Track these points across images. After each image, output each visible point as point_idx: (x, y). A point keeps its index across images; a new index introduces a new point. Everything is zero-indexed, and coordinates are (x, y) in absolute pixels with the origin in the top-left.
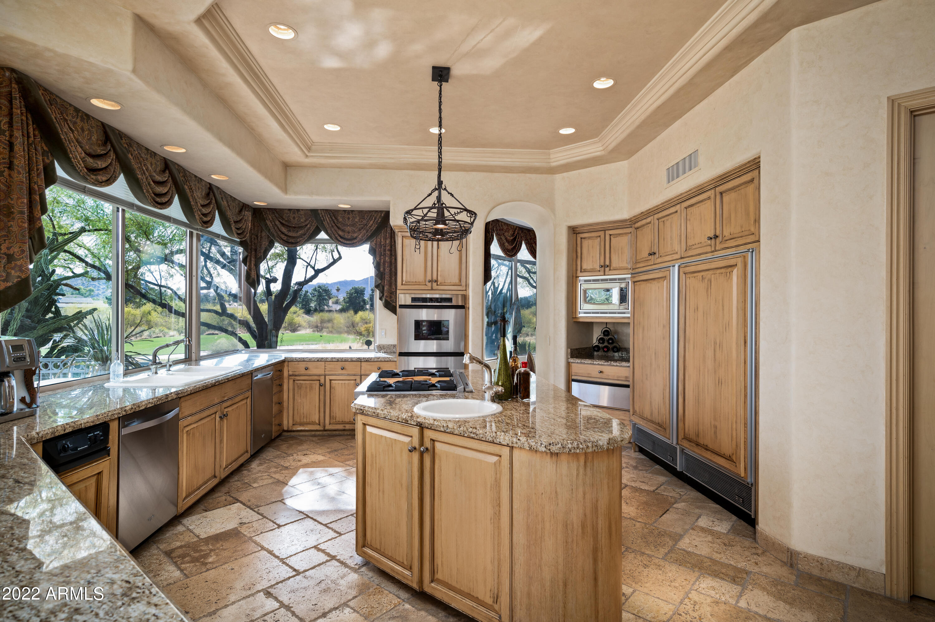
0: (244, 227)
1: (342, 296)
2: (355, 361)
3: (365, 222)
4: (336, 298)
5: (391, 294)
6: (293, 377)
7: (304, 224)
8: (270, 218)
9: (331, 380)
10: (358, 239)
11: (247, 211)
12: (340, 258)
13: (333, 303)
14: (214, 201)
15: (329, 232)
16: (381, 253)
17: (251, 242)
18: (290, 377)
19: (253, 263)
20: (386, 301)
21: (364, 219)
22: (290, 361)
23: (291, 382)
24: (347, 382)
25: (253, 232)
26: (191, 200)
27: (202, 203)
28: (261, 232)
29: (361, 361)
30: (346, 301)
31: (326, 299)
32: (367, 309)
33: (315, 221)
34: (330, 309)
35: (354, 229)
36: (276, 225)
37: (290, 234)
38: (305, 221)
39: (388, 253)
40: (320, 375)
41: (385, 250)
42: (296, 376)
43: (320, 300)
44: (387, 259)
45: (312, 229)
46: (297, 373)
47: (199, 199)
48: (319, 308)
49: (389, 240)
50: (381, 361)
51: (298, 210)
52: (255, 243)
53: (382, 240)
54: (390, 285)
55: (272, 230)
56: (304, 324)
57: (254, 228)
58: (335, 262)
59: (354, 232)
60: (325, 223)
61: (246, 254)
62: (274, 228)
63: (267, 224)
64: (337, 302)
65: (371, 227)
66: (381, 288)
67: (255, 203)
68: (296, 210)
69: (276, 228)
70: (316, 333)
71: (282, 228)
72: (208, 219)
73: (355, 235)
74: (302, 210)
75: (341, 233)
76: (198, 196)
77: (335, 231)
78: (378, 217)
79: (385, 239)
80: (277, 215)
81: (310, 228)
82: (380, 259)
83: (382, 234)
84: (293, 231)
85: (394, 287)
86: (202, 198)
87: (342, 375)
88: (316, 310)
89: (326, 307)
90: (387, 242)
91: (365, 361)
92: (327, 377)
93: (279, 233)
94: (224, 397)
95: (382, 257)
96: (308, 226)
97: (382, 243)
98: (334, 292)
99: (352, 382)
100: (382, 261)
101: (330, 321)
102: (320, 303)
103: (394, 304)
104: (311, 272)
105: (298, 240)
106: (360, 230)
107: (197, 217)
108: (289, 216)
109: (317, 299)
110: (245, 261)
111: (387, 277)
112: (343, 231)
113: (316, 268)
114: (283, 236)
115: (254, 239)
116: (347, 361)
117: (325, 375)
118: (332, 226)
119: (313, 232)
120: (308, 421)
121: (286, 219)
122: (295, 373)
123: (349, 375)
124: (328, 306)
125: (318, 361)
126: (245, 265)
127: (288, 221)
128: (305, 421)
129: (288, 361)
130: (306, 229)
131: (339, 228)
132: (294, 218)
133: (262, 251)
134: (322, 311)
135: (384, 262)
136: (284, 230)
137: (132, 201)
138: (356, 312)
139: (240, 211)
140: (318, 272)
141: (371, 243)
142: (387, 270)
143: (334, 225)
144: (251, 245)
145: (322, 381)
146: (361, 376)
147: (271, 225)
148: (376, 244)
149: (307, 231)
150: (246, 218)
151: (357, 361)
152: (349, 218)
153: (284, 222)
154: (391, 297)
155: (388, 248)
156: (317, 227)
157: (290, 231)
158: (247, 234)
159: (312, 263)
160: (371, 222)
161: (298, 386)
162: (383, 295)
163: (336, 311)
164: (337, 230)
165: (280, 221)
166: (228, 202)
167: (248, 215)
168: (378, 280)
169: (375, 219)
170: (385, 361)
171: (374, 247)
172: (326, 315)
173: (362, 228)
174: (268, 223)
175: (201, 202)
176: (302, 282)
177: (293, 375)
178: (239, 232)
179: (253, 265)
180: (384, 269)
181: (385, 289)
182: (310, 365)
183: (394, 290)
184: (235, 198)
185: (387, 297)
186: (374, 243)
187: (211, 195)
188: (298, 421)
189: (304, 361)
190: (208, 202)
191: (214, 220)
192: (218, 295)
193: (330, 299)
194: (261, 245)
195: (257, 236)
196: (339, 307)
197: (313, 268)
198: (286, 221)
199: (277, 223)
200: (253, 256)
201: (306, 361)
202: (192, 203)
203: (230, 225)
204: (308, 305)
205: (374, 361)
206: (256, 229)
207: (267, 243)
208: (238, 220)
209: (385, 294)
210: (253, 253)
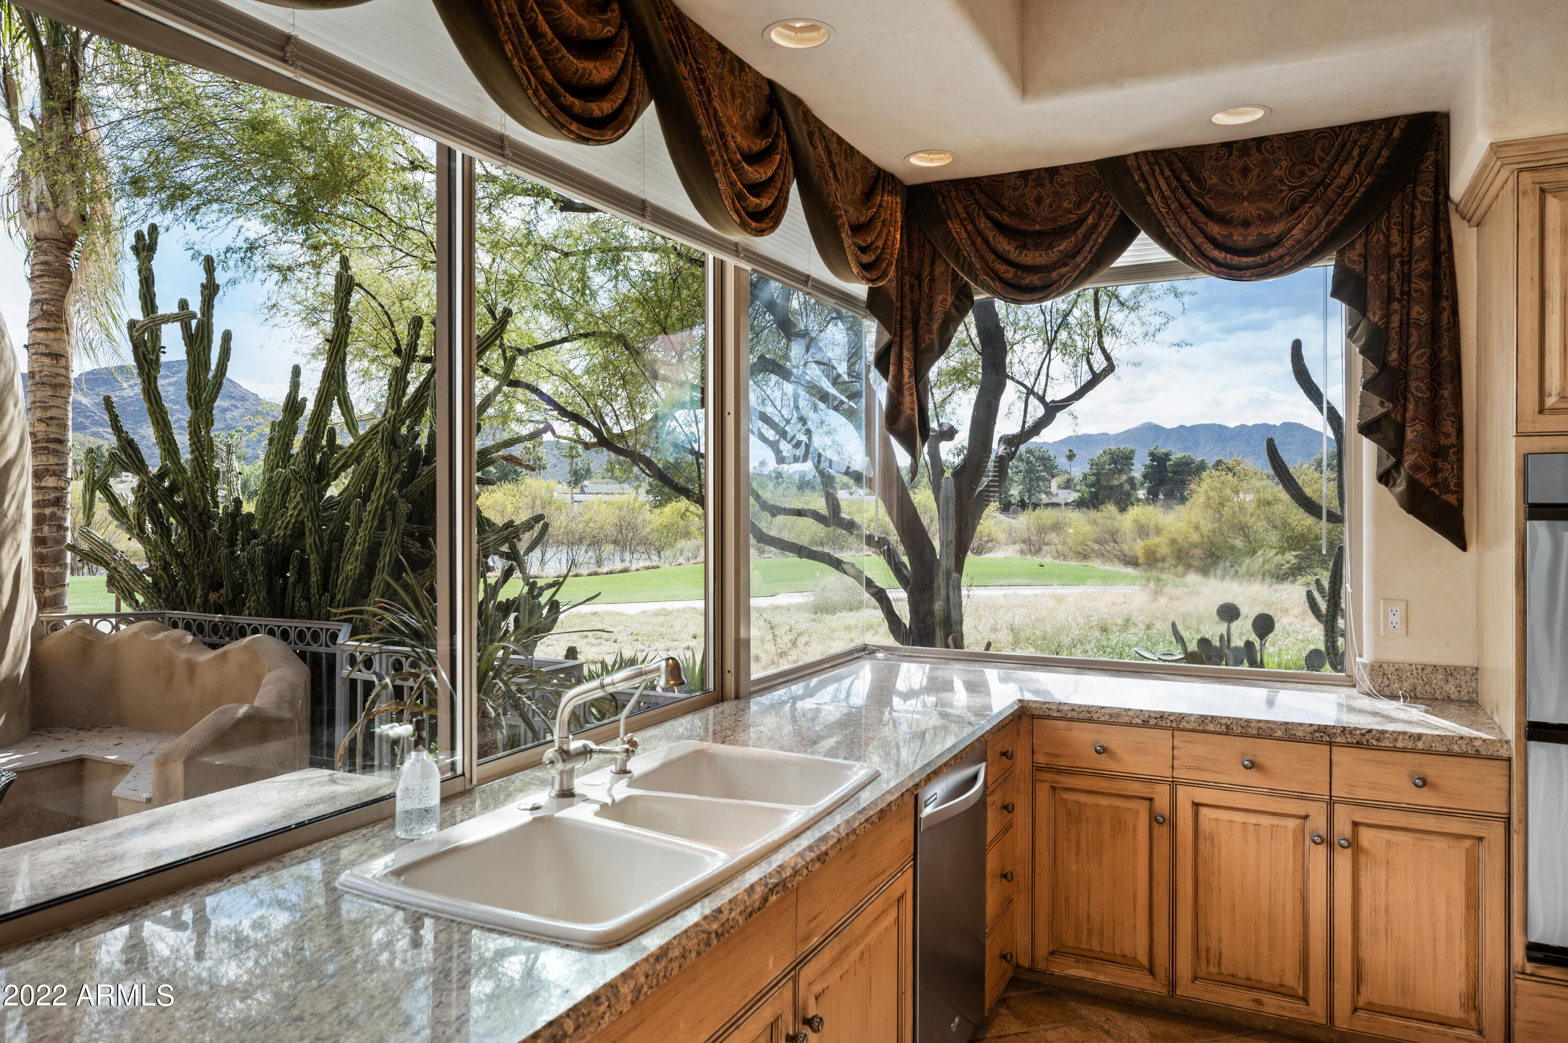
0: (880, 243)
1: (1078, 470)
2: (1302, 741)
3: (1316, 174)
4: (1067, 476)
5: (1435, 455)
6: (1049, 776)
7: (1073, 217)
8: (961, 210)
9: (1196, 805)
10: (1289, 243)
11: (890, 193)
12: (1110, 368)
13: (1059, 487)
14: (783, 144)
15: (1171, 228)
16: (1390, 289)
17: (902, 297)
18: (1041, 775)
19: (907, 365)
20: (1413, 486)
21: (1311, 162)
22: (1040, 717)
23: (1043, 792)
24: (1265, 821)
25: (906, 265)
26: (702, 120)
27: (745, 143)
28: (933, 263)
29: (1331, 744)
30: (1089, 482)
31: (1040, 478)
32: (1139, 500)
33: (1114, 200)
34: (1054, 500)
35: (1269, 207)
36: (979, 231)
37: (1029, 258)
38: (1078, 205)
39: (1421, 286)
40: (1151, 781)
41: (1406, 278)
42: (1060, 771)
43: (1031, 480)
44: (1418, 312)
45: (1104, 230)
46: (1064, 763)
47: (735, 128)
48: (1029, 498)
49: (1426, 233)
50: (1428, 752)
51: (1053, 171)
52: (912, 303)
53: (1395, 237)
54: (1433, 420)
55: (967, 250)
56: (1002, 536)
57: (910, 252)
58: (1096, 379)
59: (1269, 218)
60: (1155, 201)
61: (887, 337)
62: (974, 243)
63: (949, 233)
64: (1068, 485)
65: (1344, 187)
66: (1391, 436)
67: (914, 161)
68: (1047, 170)
69: (979, 241)
70: (1029, 556)
71: (1001, 238)
72: (766, 202)
73: (1277, 229)
74: (1067, 167)
75: (1215, 229)
76: (729, 119)
77: (1195, 223)
78: (1375, 145)
79: (1408, 230)
80: (983, 199)
81: (1095, 226)
82: (1387, 317)
83: (1396, 212)
84: (1037, 247)
85: (1448, 427)
86: (746, 129)
87: (1245, 789)
88: (1023, 505)
89: (1043, 496)
90: (1418, 242)
91: (1348, 745)
92: (1182, 791)
93: (990, 257)
94: (808, 937)
95: (1396, 306)
96: (1090, 220)
97: (1394, 251)
98: (1061, 461)
99: (1292, 824)
100: (1396, 320)
101: (1057, 527)
102: (1031, 486)
103: (1451, 499)
104: (1037, 411)
105: (1054, 275)
106: (1293, 209)
107: (722, 186)
108: (1022, 196)
109: (1025, 478)
110: (882, 362)
111: (1417, 387)
112: (1223, 220)
113: (1048, 399)
114: (1001, 267)
115: (911, 287)
116: (1270, 737)
117: (1174, 784)
118: (1183, 207)
119: (1108, 239)
120: (1107, 949)
121: (1013, 208)
122: (1056, 762)
123: (1273, 793)
124: (1048, 493)
125: (1145, 724)
126: (885, 373)
127: (1020, 214)
128: (1096, 946)
129: (1033, 717)
130: (1080, 232)
131: (1208, 213)
132: (1039, 200)
133: (936, 326)
134: (1036, 506)
135: (1405, 325)
136: (1005, 245)
137: (498, 129)
138: (1123, 510)
139: (868, 195)
140: (1052, 409)
141: (1341, 253)
142: (1418, 360)
143: (1187, 202)
144: (902, 308)
145: (1162, 804)
146: (1331, 803)
147: (964, 235)
148: (1365, 257)
149: (1086, 238)
150: (884, 214)
151: (1312, 741)
152: (1245, 171)
153: (1005, 219)
154: (1435, 471)
155: (1421, 266)
156: (1123, 218)
157: (1024, 247)
158: (889, 265)
159: (1039, 389)
160: (1346, 170)
161: (1069, 813)
162: (1397, 466)
163: (1066, 504)
164: (1202, 218)
165: (991, 218)
166: (829, 154)
167: (892, 206)
168: (1375, 400)
169: (1362, 156)
170: (1450, 754)
171: (1358, 268)
172: (1047, 516)
173: (1304, 200)
174: (955, 228)
175: (740, 140)
176: (1014, 436)
177: (1049, 769)
178: (866, 259)
179: (906, 373)
180: (1405, 357)
181: (1410, 435)
182: (1113, 738)
183: (1453, 439)
184: (852, 148)
185: (1416, 468)
186: (1354, 255)
187: (776, 123)
188: (1070, 944)
189: (1090, 720)
190: (764, 144)
191: (784, 207)
192: (822, 473)
193: (1053, 476)
194: (931, 306)
195: (919, 278)
196: (1073, 496)
197: (1042, 399)
198: (1012, 214)
199: (983, 223)
200: (908, 343)
201: (1098, 722)
202: (705, 132)
203: (835, 231)
204: (1006, 493)
205: (1395, 749)
206: (916, 255)
207: (950, 300)
208: (862, 219)
209: (1409, 459)
210: (908, 332)
